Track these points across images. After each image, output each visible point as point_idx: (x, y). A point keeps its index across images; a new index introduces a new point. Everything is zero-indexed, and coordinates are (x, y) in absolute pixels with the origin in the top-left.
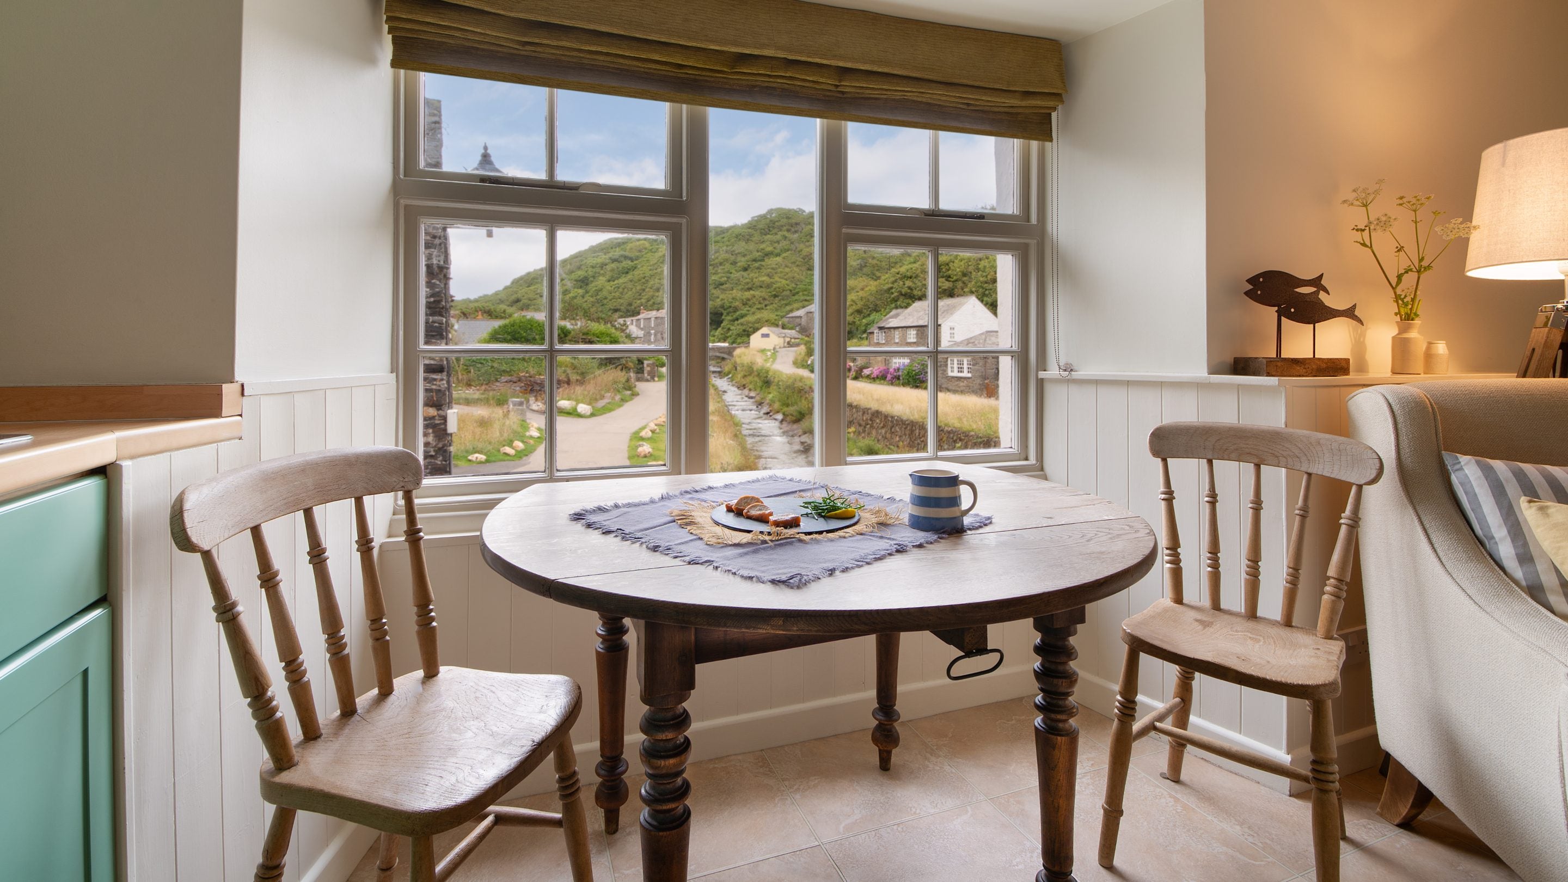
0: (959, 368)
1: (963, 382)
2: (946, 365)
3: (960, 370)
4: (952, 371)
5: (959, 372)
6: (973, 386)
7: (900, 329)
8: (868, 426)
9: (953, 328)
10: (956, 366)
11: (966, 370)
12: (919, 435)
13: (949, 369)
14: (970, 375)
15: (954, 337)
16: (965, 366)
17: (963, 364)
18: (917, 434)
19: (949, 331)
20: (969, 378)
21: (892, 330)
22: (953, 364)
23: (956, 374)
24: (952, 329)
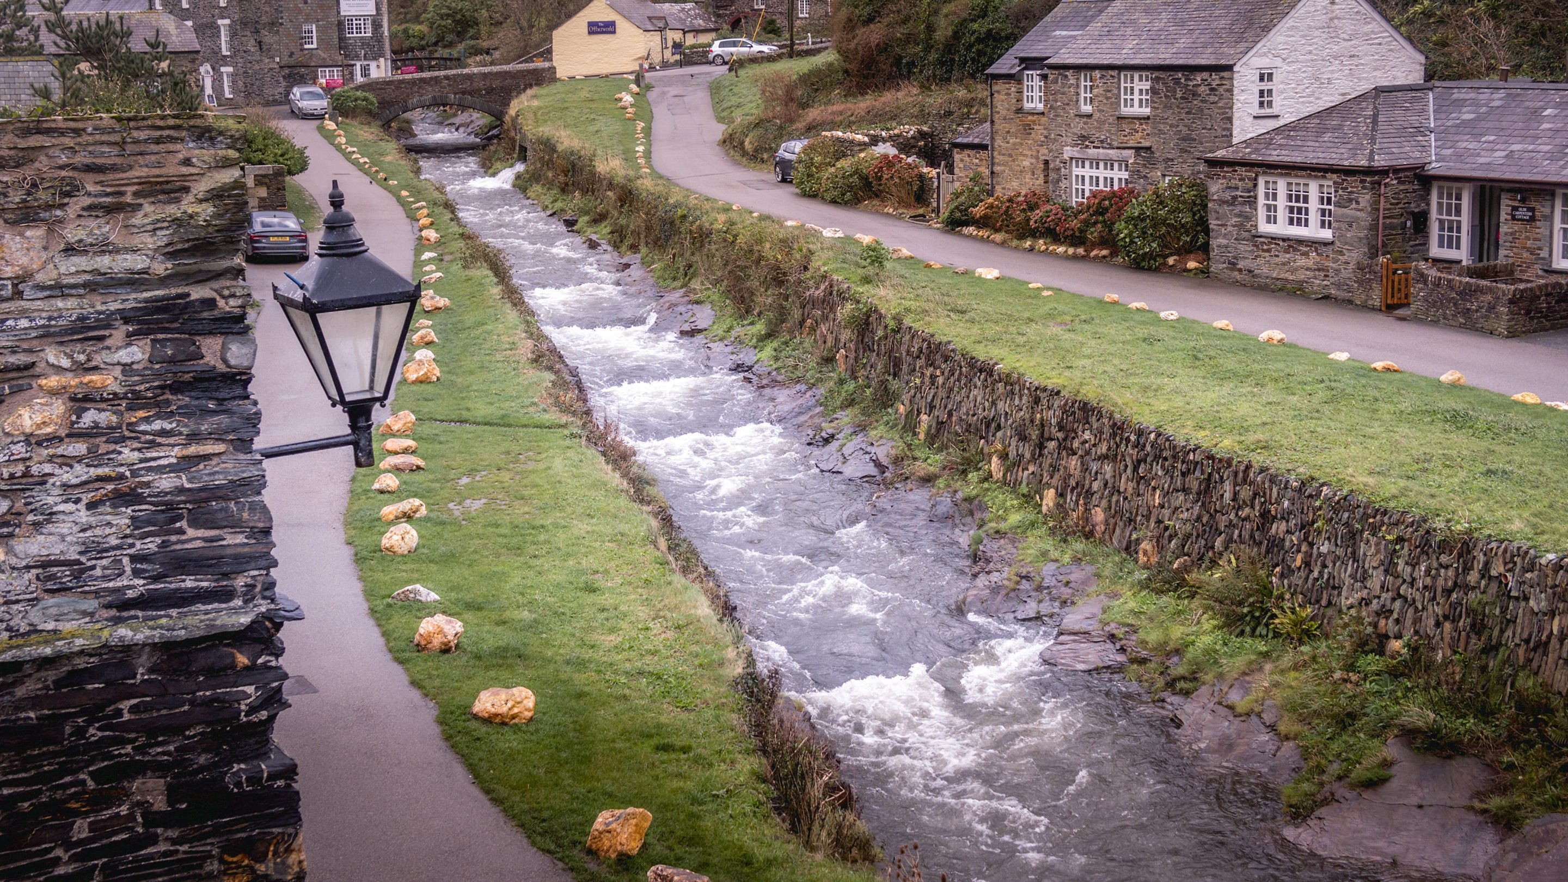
0: (1291, 210)
1: (1306, 254)
2: (1252, 201)
3: (1298, 216)
4: (1269, 221)
5: (1291, 222)
6: (1337, 271)
7: (1097, 74)
8: (1052, 445)
9: (1270, 76)
10: (1282, 203)
11: (1314, 217)
12: (1234, 499)
13: (1262, 213)
14: (1327, 234)
15: (1270, 104)
16: (1314, 205)
17: (1306, 200)
18: (1228, 496)
19: (1256, 88)
20: (1326, 244)
21: (1069, 73)
22: (1275, 197)
23: (1281, 228)
24: (1265, 77)
